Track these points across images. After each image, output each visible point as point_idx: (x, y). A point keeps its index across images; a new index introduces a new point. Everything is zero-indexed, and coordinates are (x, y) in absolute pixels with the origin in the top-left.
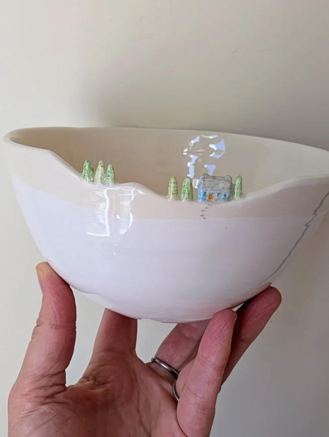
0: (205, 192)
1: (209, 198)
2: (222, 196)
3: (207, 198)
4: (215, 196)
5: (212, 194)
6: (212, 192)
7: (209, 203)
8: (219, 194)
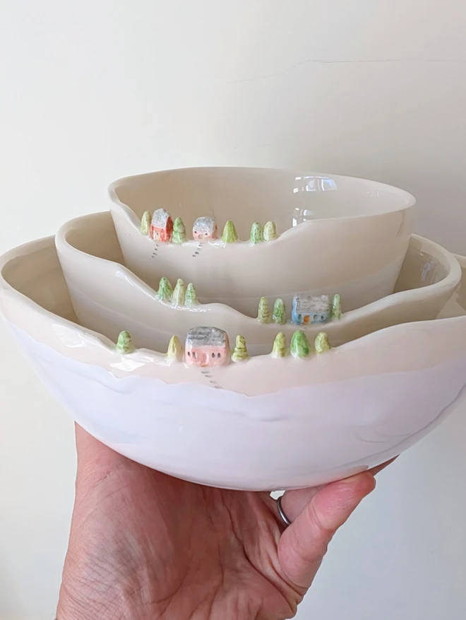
0: (300, 315)
1: (305, 320)
2: (319, 319)
3: (302, 321)
4: (311, 319)
5: (308, 316)
6: (307, 314)
7: (304, 326)
8: (315, 316)
